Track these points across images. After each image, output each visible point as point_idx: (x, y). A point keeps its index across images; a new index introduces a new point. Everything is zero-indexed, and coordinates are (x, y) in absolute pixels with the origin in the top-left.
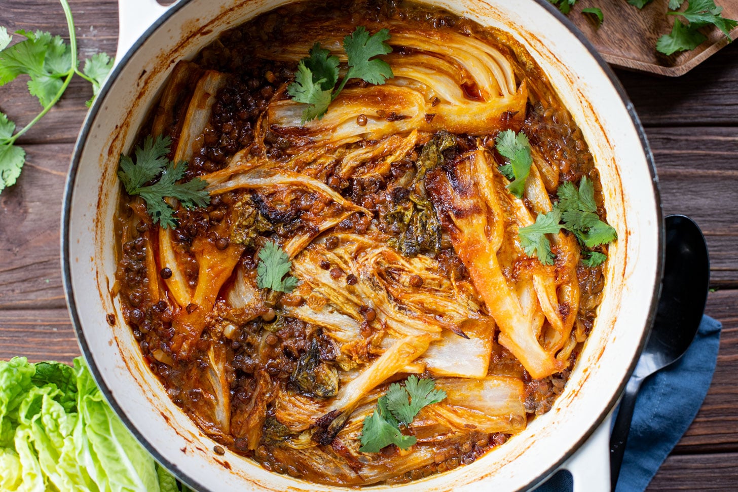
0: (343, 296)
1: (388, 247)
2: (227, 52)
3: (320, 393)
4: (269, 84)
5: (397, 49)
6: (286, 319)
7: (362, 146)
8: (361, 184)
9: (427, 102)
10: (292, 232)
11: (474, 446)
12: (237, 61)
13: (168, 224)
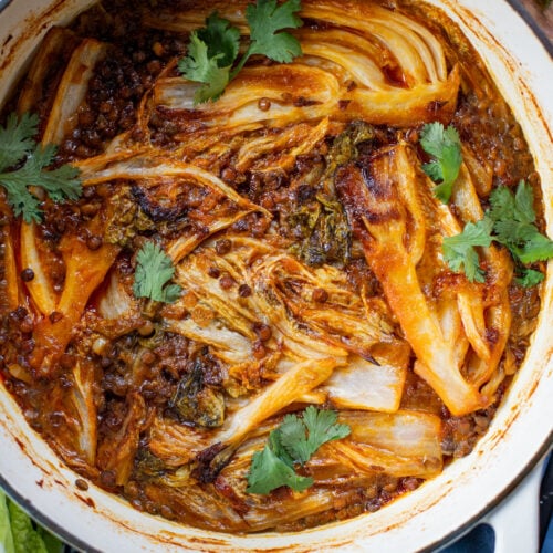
0: (234, 309)
1: (289, 254)
2: (109, 18)
3: (203, 423)
4: (156, 57)
5: (309, 23)
6: (166, 334)
7: (263, 135)
8: (260, 179)
9: (341, 86)
10: (177, 232)
11: (379, 491)
12: (121, 29)
13: (32, 217)
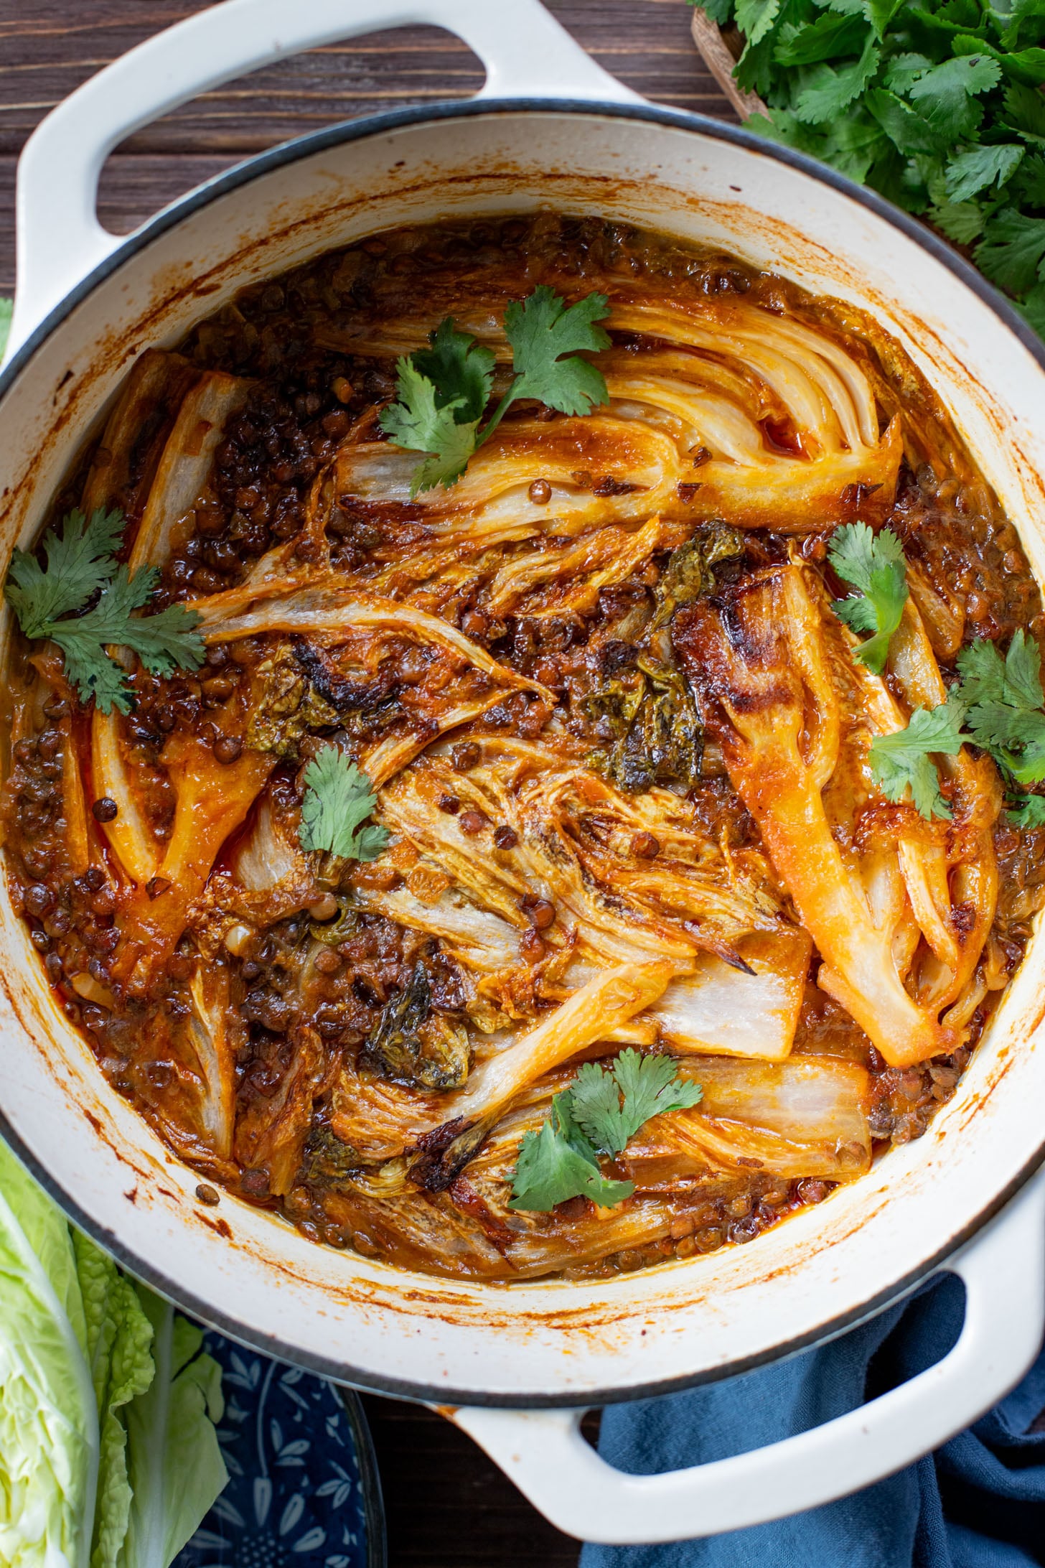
0: (487, 872)
1: (586, 769)
2: (251, 332)
3: (429, 1080)
4: (341, 406)
5: (622, 339)
6: (361, 917)
7: (538, 548)
8: (533, 629)
9: (683, 456)
10: (379, 729)
11: (755, 1205)
12: (273, 353)
13: (114, 703)
